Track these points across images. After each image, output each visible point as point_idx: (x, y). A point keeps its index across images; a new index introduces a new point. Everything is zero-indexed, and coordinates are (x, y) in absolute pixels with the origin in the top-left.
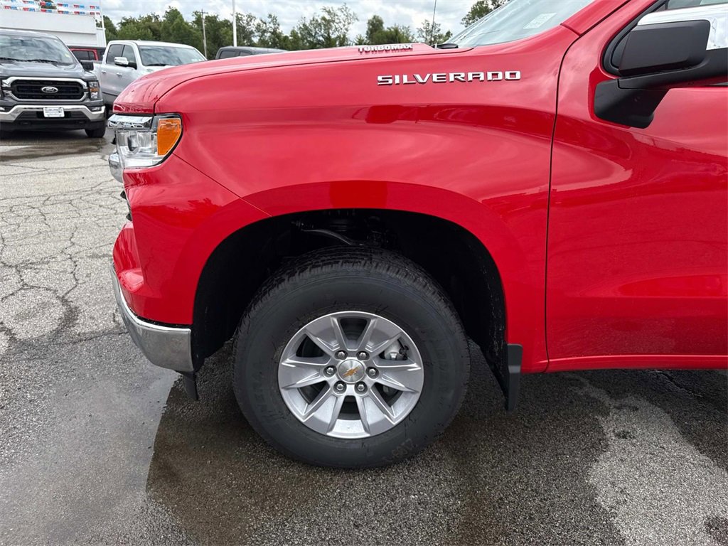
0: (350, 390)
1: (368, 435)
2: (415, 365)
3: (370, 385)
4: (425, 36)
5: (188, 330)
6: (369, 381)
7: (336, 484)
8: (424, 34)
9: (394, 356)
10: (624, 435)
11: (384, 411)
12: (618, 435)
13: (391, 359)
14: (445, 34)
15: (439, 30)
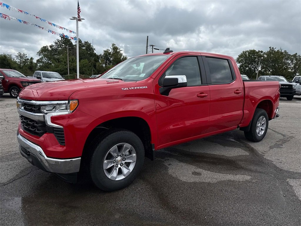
0: (119, 166)
1: (125, 177)
2: (134, 154)
3: (124, 163)
4: (20, 59)
5: (80, 158)
6: (123, 162)
7: (120, 193)
8: (19, 58)
9: (128, 154)
10: (170, 165)
11: (128, 169)
12: (168, 165)
13: (127, 155)
14: (30, 59)
15: (26, 57)
